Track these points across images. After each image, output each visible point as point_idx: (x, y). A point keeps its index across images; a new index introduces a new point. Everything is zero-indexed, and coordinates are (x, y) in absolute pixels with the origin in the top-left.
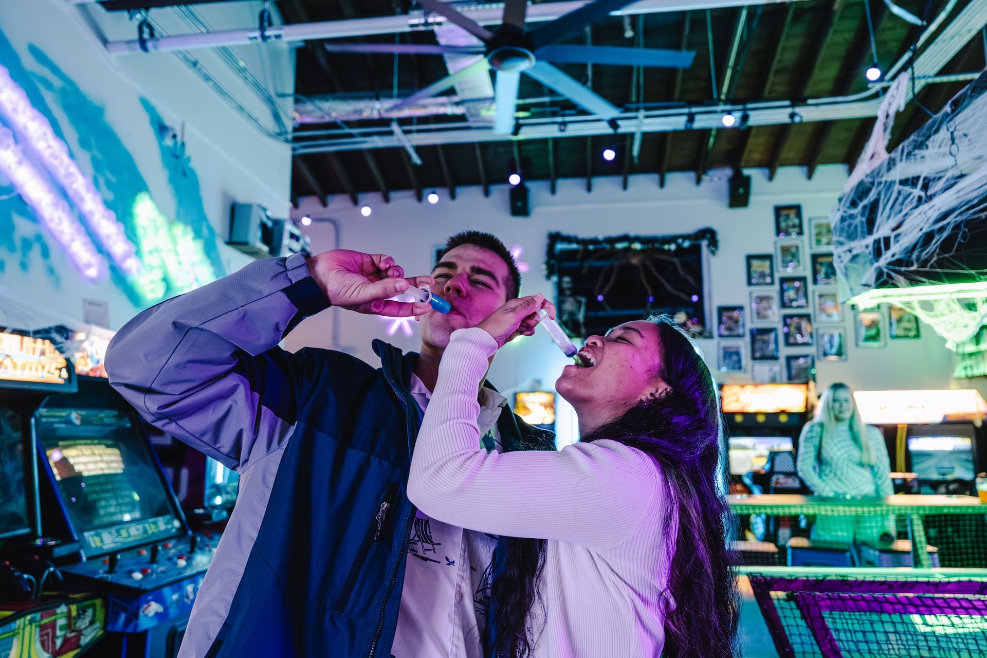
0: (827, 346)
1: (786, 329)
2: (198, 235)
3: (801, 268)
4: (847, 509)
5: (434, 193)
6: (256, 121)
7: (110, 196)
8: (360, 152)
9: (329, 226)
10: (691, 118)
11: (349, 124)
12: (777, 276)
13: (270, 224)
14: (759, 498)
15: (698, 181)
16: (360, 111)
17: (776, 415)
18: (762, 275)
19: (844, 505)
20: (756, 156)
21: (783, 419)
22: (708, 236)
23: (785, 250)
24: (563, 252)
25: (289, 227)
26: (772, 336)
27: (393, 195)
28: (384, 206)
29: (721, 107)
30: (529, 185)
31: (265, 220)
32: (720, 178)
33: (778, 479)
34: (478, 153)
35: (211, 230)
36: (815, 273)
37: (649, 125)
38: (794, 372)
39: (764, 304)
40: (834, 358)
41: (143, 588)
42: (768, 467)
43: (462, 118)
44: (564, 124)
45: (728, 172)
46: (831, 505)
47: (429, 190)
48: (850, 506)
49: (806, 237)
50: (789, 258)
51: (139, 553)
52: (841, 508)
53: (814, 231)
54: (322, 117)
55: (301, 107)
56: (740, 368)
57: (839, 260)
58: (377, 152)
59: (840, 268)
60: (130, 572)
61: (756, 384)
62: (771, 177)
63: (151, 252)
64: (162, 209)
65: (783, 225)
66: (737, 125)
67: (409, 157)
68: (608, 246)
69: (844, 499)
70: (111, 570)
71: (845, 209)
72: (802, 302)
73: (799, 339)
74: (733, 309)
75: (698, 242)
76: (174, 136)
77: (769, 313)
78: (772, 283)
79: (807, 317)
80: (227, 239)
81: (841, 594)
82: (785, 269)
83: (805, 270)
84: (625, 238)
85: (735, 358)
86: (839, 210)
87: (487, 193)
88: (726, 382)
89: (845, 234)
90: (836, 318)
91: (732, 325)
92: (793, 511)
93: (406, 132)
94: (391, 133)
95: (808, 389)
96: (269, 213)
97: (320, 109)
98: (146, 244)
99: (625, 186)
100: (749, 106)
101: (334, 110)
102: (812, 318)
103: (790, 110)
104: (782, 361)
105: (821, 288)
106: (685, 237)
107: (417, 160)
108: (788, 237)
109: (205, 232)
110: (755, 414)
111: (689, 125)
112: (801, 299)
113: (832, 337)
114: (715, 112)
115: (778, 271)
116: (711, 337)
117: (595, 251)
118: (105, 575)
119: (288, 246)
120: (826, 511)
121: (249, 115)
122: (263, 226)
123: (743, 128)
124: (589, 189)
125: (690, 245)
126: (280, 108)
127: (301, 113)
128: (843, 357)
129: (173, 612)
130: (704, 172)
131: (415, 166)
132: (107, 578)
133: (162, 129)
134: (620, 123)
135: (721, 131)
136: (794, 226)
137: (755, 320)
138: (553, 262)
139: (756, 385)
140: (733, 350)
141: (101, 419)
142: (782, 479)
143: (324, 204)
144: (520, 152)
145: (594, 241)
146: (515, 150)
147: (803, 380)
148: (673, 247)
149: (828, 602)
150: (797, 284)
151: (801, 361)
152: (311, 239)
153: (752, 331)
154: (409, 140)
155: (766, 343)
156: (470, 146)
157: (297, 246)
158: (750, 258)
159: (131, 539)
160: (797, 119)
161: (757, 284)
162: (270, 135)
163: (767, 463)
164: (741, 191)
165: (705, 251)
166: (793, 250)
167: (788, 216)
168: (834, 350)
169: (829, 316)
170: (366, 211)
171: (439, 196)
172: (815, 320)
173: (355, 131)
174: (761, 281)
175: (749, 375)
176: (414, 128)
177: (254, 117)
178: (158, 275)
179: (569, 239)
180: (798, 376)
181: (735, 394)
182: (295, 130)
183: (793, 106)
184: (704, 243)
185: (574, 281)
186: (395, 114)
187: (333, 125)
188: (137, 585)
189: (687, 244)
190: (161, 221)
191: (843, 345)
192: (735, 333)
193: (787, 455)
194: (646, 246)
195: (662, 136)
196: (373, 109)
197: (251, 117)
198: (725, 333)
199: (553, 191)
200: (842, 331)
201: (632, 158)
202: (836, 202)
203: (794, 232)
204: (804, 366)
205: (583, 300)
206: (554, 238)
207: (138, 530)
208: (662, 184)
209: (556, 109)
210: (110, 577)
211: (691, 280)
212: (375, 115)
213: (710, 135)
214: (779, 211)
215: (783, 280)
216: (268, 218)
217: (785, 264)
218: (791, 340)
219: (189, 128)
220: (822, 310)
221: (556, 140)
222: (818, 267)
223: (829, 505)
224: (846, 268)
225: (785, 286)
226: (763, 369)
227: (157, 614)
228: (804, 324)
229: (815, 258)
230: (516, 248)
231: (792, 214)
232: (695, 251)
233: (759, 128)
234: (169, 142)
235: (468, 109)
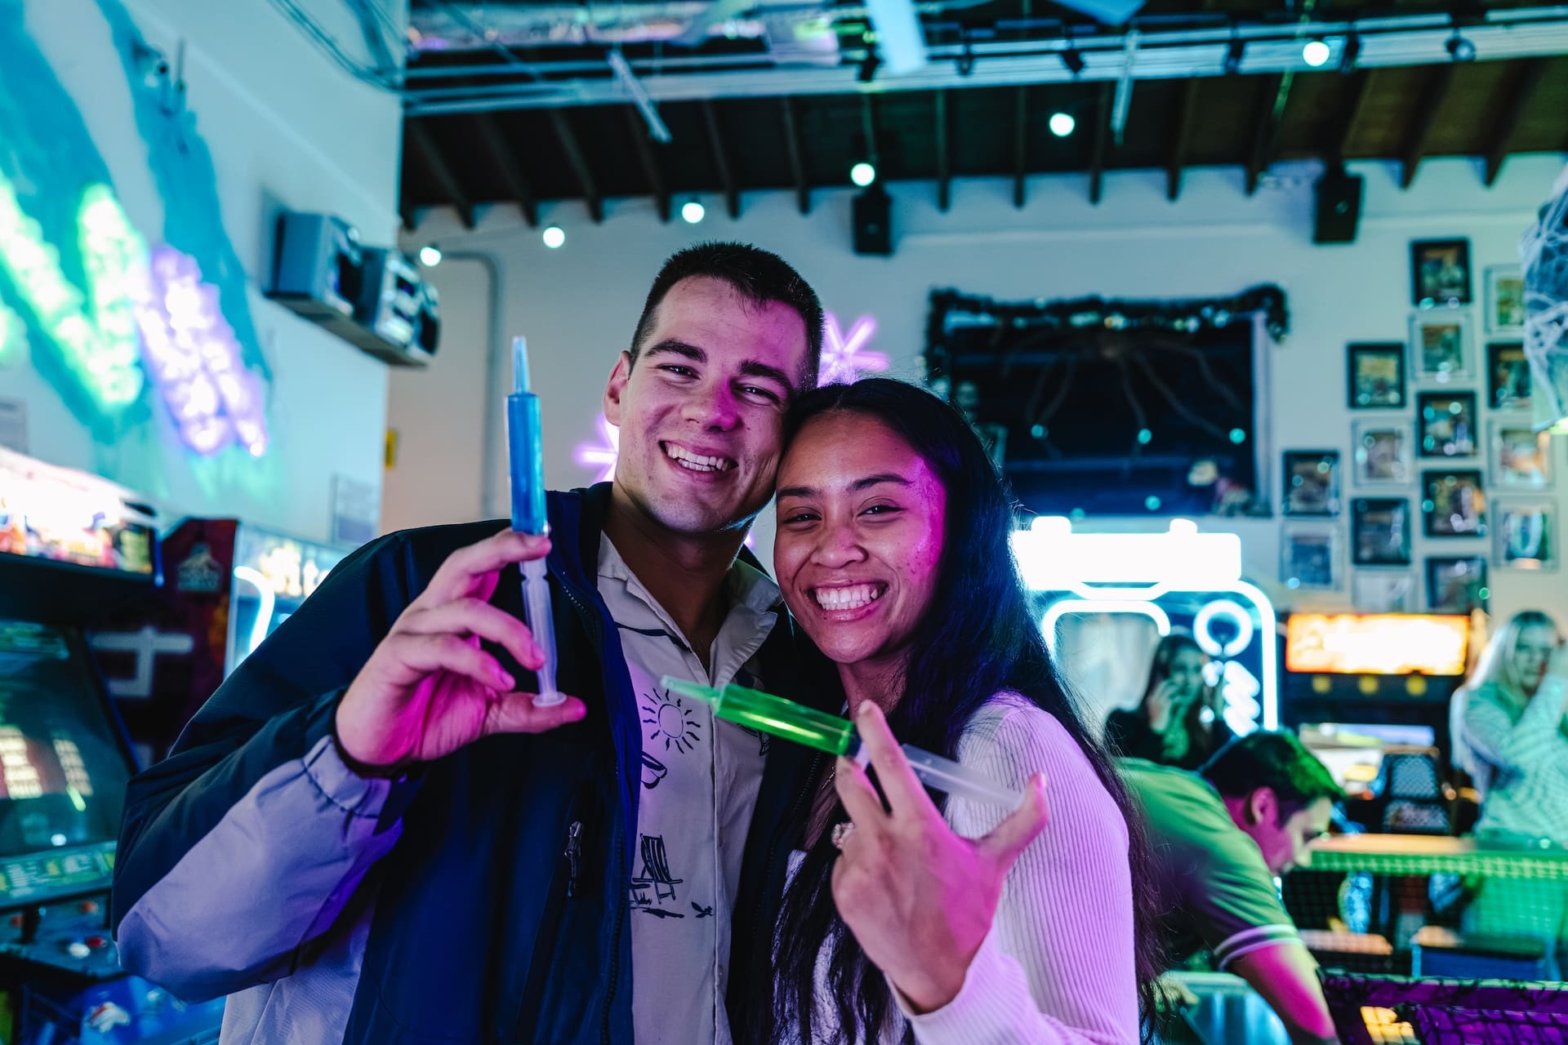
0: (1516, 541)
1: (1427, 505)
2: (208, 276)
3: (1464, 373)
4: (1539, 865)
5: (695, 200)
6: (330, 43)
7: (32, 189)
8: (542, 115)
9: (476, 269)
10: (1237, 49)
11: (522, 53)
12: (1412, 389)
13: (355, 257)
14: (1356, 841)
15: (1251, 187)
16: (545, 28)
17: (1402, 678)
18: (1381, 387)
19: (1534, 858)
20: (1376, 135)
21: (1416, 687)
22: (1268, 302)
23: (1432, 335)
24: (960, 331)
25: (394, 266)
26: (1398, 516)
27: (609, 205)
28: (591, 228)
29: (1301, 28)
30: (893, 189)
31: (346, 247)
32: (1297, 182)
33: (1400, 810)
34: (788, 119)
35: (235, 266)
36: (1495, 384)
37: (1146, 63)
38: (1442, 591)
39: (1384, 447)
40: (1531, 564)
41: (90, 972)
42: (1378, 786)
43: (756, 45)
44: (969, 58)
45: (1313, 168)
46: (1506, 858)
47: (686, 197)
48: (1545, 859)
49: (1476, 308)
50: (1439, 351)
51: (84, 910)
52: (1527, 864)
53: (1495, 296)
54: (466, 40)
55: (422, 19)
56: (1327, 580)
57: (1535, 342)
58: (576, 114)
59: (1537, 358)
60: (64, 945)
61: (1360, 611)
62: (1406, 180)
63: (112, 307)
64: (135, 219)
65: (1429, 281)
66: (1334, 64)
67: (645, 125)
68: (1054, 321)
69: (1537, 847)
70: (27, 937)
71: (1552, 232)
72: (1465, 444)
73: (1457, 523)
74: (1316, 456)
75: (1246, 314)
76: (163, 70)
77: (1393, 468)
78: (1402, 404)
79: (1474, 477)
80: (267, 283)
81: (1508, 1012)
82: (1430, 374)
83: (1472, 376)
84: (1092, 304)
85: (1317, 559)
86: (1539, 235)
87: (805, 207)
88: (1295, 606)
89: (1550, 287)
90: (1537, 481)
91: (1313, 489)
92: (1424, 867)
93: (639, 73)
94: (608, 74)
95: (1471, 627)
96: (354, 235)
97: (465, 23)
98: (103, 292)
99: (1095, 196)
100: (1362, 24)
101: (493, 25)
102: (1485, 479)
103: (1448, 35)
104: (1418, 568)
105: (1508, 414)
106: (1218, 304)
107: (660, 131)
108: (1442, 308)
109: (223, 269)
110: (1356, 677)
111: (1232, 63)
112: (1461, 438)
113: (1526, 520)
114: (1290, 38)
115: (1415, 379)
116: (1267, 513)
117: (1029, 330)
118: (15, 947)
119: (391, 303)
120: (1495, 868)
121: (317, 31)
122: (342, 260)
123: (1346, 70)
124: (1019, 200)
125: (1230, 318)
126: (381, 17)
127: (422, 30)
128: (1549, 562)
129: (149, 1025)
130: (1264, 167)
131: (656, 144)
132: (19, 952)
133: (137, 52)
134: (1088, 58)
135: (1304, 77)
136: (1452, 284)
137: (1363, 480)
138: (939, 351)
139: (1360, 614)
140: (1315, 542)
141: (10, 639)
142: (1408, 811)
143: (469, 222)
144: (876, 118)
145: (1027, 310)
146: (867, 115)
147: (1463, 607)
148: (1192, 324)
149: (1480, 1027)
150: (1455, 408)
151: (1460, 569)
152: (440, 293)
153: (1355, 503)
154: (645, 90)
155: (1385, 529)
156: (770, 104)
157: (410, 305)
158: (1355, 351)
159: (66, 881)
160: (1463, 52)
161: (1371, 405)
162: (359, 74)
163: (1378, 777)
164: (1342, 207)
165: (1260, 334)
166: (1449, 335)
167: (1439, 264)
168: (1532, 548)
169: (1523, 475)
170: (554, 237)
171: (704, 206)
172: (1493, 485)
173: (533, 68)
174: (1378, 399)
175: (1346, 596)
176: (657, 63)
177: (327, 35)
178: (127, 354)
179: (973, 305)
180: (1450, 600)
181: (1314, 633)
182: (411, 64)
183: (1455, 25)
184: (1259, 318)
185: (982, 393)
186: (617, 36)
187: (489, 55)
188: (78, 968)
189: (1221, 319)
190: (135, 246)
191: (1548, 537)
192: (1320, 507)
193: (1421, 761)
194: (1135, 322)
195: (1176, 87)
196: (571, 23)
197: (321, 35)
198: (1296, 505)
199: (944, 203)
200: (1548, 508)
201: (1110, 133)
202: (1534, 218)
203: (1453, 294)
204: (1465, 581)
205: (1001, 432)
206: (943, 301)
207: (80, 864)
208: (1173, 192)
209: (954, 26)
210: (25, 951)
211: (1227, 392)
212: (577, 37)
213: (1276, 88)
214: (1422, 252)
215: (1425, 399)
216: (352, 244)
217: (1432, 365)
218: (1439, 525)
219: (193, 53)
220: (1507, 463)
221: (951, 94)
222: (1502, 371)
223: (1501, 856)
224: (1549, 358)
225: (1429, 412)
226: (1377, 582)
227: (117, 1028)
228: (1469, 495)
229: (1496, 353)
230: (863, 322)
231: (1450, 258)
232: (1241, 333)
233: (1386, 72)
234: (151, 81)
235: (769, 27)
